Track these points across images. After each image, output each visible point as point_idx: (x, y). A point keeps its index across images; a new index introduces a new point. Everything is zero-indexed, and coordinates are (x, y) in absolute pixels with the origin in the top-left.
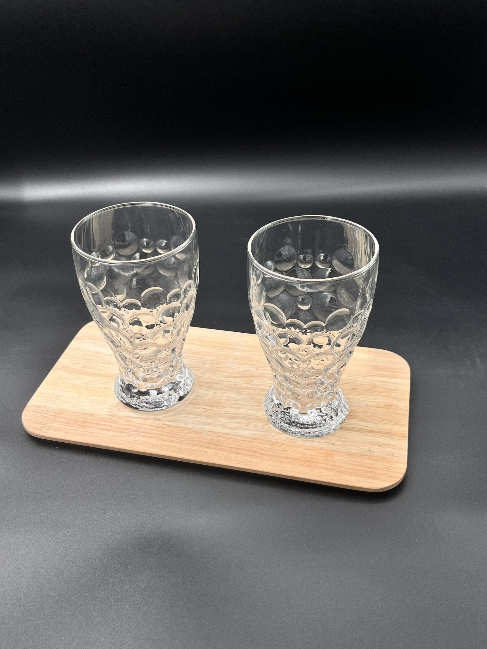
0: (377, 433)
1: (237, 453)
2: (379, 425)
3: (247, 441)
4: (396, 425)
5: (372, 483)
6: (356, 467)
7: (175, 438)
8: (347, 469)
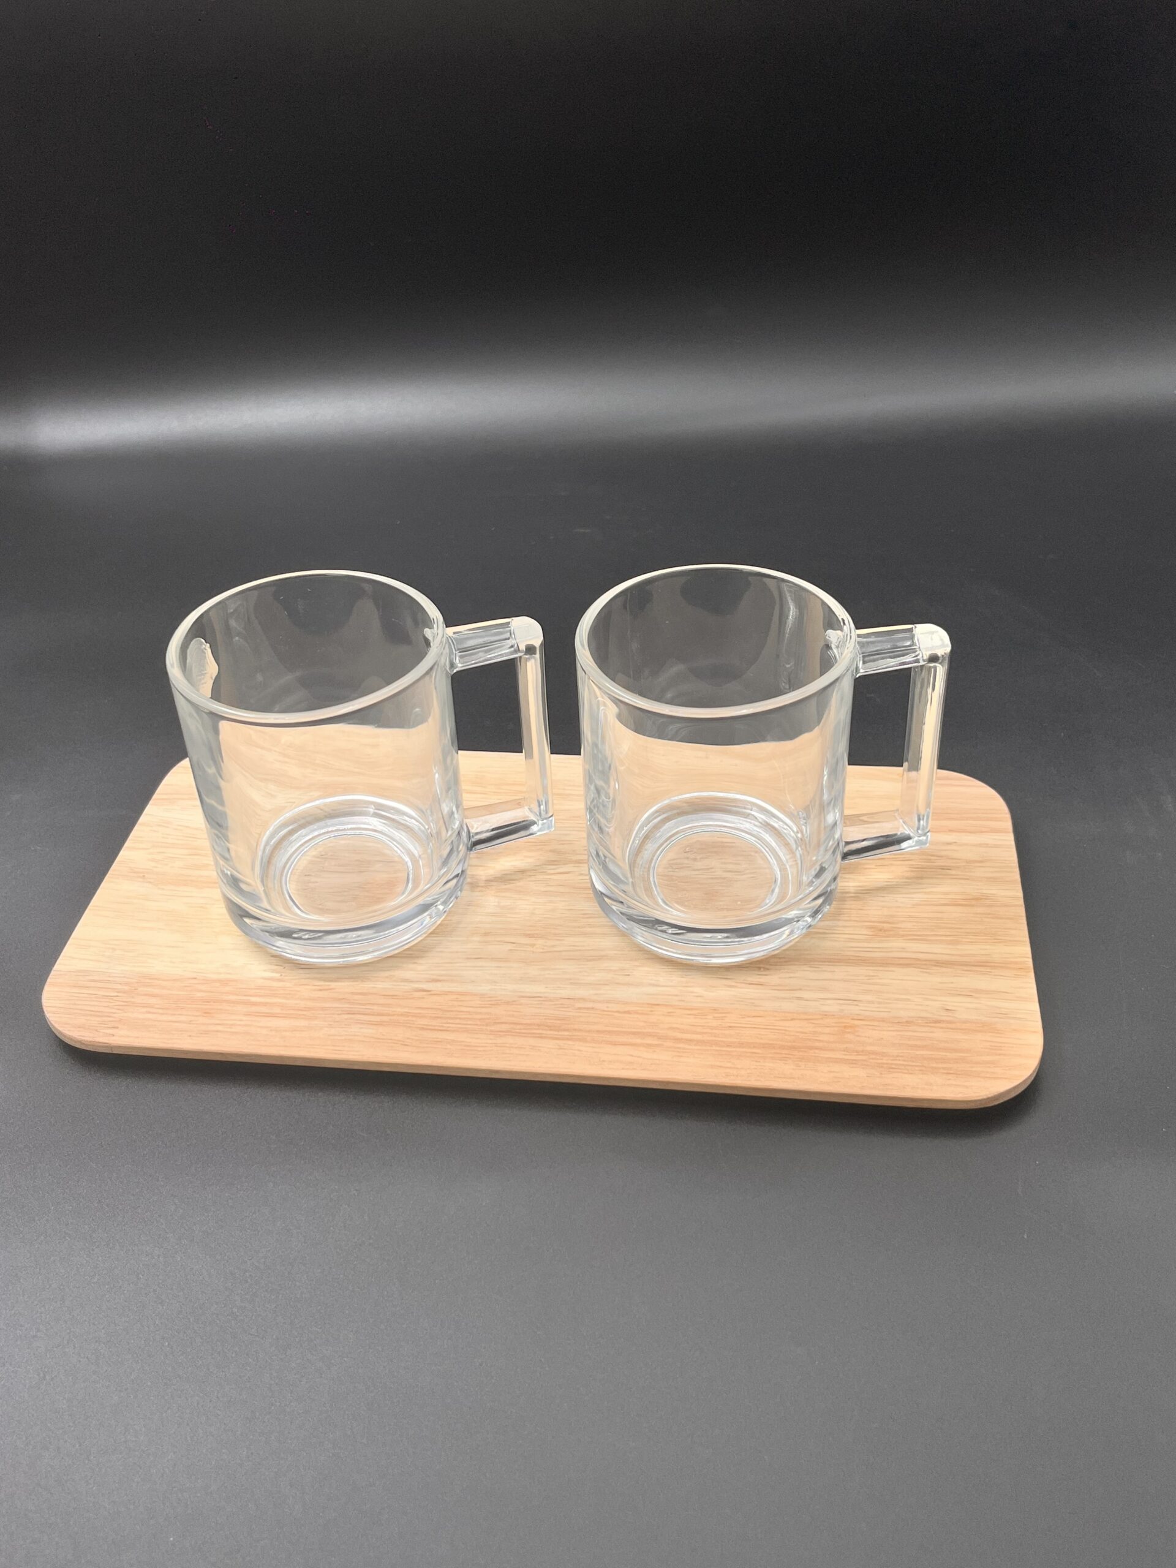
0: (955, 967)
1: (615, 1044)
2: (959, 947)
3: (636, 1013)
4: (1000, 942)
5: (967, 1087)
6: (918, 1053)
7: (449, 1021)
8: (897, 1058)
